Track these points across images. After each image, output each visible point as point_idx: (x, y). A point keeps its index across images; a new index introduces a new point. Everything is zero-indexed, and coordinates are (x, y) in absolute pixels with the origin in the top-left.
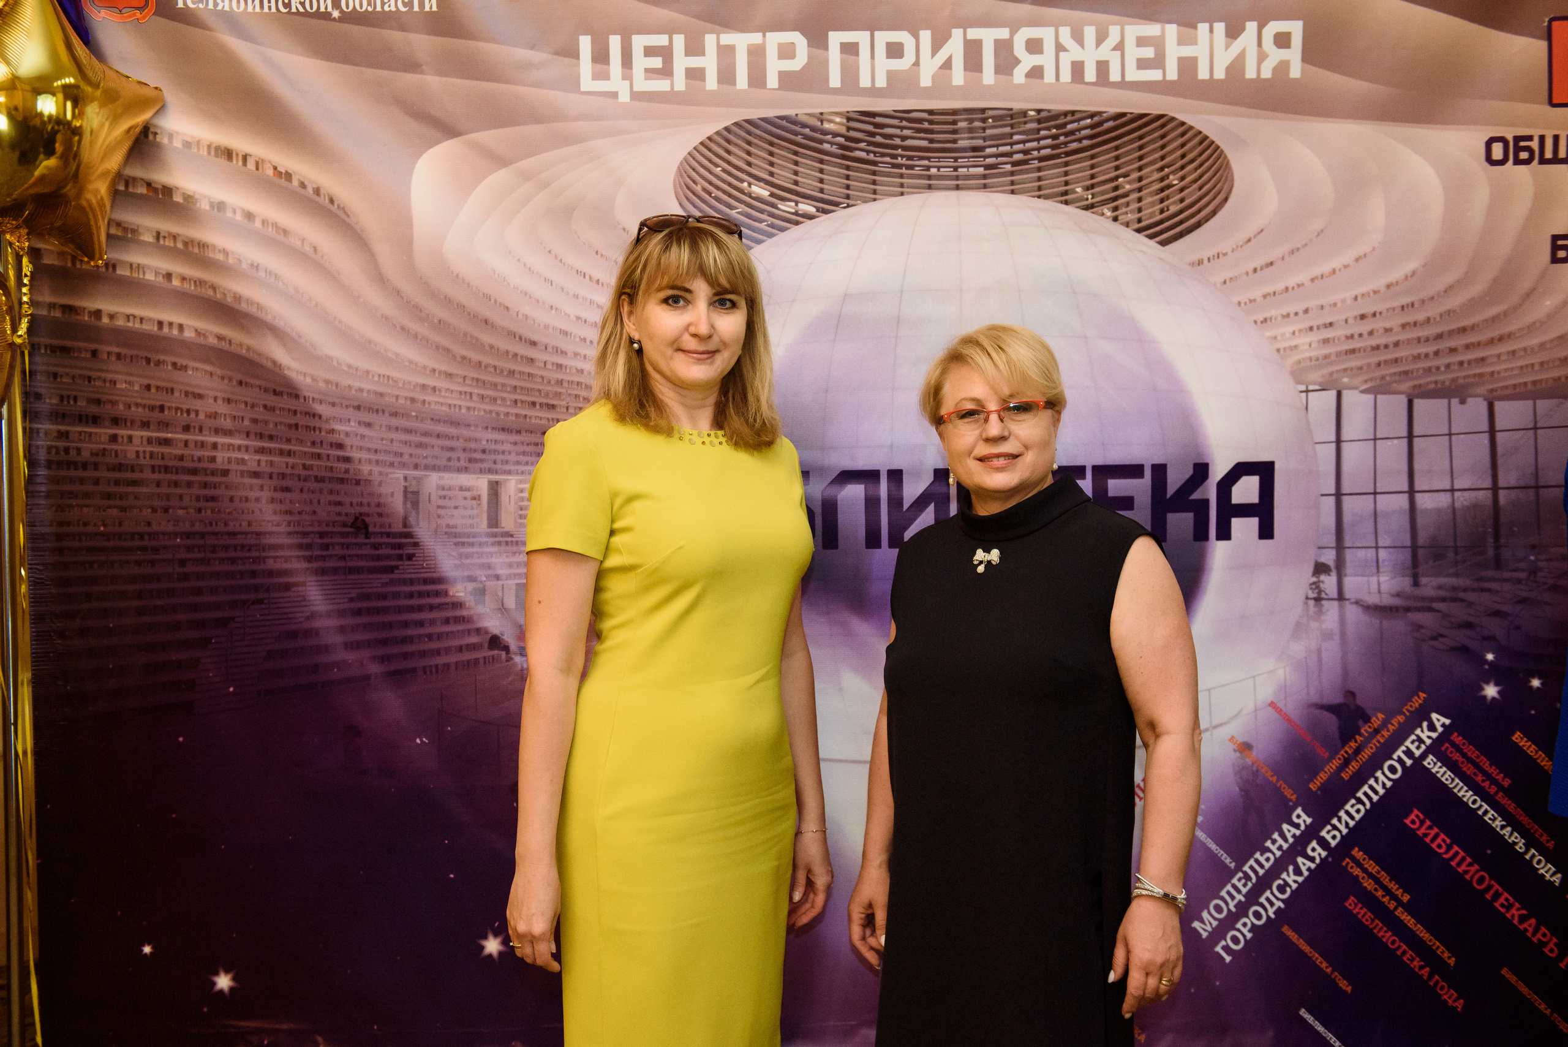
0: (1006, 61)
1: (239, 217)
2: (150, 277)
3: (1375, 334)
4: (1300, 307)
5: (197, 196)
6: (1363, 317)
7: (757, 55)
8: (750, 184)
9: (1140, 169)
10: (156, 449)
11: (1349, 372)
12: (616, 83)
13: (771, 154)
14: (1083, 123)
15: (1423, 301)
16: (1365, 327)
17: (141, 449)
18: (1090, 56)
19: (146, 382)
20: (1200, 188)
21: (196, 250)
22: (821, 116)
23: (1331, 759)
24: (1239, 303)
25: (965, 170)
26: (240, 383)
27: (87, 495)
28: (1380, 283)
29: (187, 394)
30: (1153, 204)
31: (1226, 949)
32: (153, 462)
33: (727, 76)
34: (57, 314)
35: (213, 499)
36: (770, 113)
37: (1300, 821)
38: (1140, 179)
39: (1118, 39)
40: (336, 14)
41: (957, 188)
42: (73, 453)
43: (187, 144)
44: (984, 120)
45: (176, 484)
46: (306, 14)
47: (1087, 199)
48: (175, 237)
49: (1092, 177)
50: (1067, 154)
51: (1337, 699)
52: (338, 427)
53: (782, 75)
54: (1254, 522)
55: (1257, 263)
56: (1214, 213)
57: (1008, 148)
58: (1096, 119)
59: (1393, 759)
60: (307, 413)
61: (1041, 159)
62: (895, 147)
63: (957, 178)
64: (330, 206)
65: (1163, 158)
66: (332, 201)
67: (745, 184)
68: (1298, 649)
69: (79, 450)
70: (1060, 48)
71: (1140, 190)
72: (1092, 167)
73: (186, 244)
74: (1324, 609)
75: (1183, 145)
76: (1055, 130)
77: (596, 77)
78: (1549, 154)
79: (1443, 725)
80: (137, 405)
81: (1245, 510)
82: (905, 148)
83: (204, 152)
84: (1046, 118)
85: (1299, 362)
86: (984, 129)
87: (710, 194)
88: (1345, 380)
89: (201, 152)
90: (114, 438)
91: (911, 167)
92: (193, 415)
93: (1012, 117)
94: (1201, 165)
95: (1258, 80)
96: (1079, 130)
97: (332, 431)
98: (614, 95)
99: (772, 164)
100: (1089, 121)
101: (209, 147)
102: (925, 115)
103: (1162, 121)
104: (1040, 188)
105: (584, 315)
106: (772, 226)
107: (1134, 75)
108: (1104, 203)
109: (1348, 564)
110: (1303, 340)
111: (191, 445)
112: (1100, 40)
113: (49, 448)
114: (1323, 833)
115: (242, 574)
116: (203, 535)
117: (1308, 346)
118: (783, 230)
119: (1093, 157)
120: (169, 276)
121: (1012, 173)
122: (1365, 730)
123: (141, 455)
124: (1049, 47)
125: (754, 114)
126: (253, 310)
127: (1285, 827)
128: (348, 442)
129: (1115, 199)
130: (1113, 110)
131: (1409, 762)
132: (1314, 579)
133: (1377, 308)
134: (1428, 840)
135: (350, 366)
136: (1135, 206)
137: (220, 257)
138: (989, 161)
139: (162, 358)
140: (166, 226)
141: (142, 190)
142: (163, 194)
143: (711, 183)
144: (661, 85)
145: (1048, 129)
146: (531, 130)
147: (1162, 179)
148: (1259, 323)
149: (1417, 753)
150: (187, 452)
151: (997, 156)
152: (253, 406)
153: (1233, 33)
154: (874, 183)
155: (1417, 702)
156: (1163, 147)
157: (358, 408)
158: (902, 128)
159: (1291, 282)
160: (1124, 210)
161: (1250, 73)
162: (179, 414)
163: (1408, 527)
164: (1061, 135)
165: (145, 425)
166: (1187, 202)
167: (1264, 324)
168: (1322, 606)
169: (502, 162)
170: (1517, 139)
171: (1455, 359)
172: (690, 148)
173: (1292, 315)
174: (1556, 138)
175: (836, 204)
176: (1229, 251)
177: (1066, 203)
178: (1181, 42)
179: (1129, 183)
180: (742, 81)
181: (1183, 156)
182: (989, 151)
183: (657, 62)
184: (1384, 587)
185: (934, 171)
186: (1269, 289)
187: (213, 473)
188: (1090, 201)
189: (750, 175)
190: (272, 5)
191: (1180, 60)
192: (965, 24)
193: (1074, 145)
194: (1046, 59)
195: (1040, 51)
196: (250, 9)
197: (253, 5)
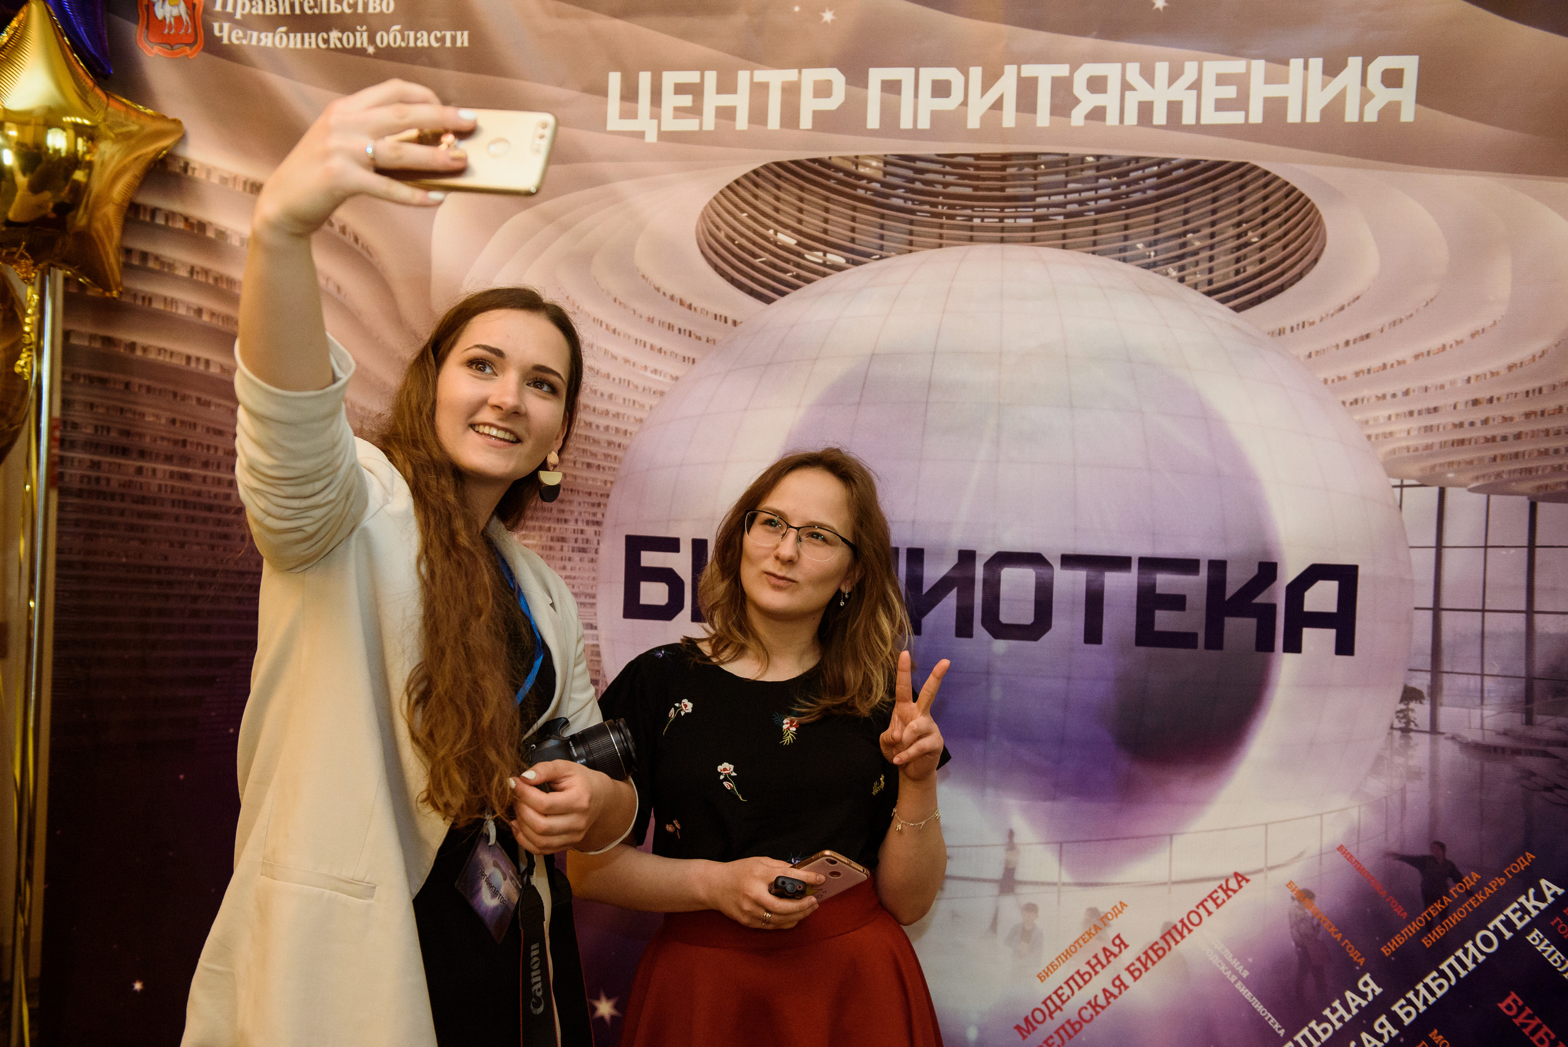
0: (1063, 102)
2: (182, 311)
3: (1491, 422)
4: (1399, 388)
5: (229, 232)
6: (1476, 402)
7: (791, 92)
8: (776, 232)
9: (1213, 224)
10: (178, 484)
11: (1455, 467)
12: (643, 122)
13: (801, 200)
14: (1148, 171)
15: (1554, 387)
16: (1478, 415)
17: (162, 482)
18: (1160, 96)
19: (172, 415)
20: (1285, 247)
21: (224, 286)
22: (856, 161)
23: (1409, 921)
24: (1326, 381)
25: (1012, 221)
27: (113, 526)
28: (1499, 364)
29: (208, 430)
30: (1227, 264)
32: (175, 497)
33: (758, 115)
34: (97, 345)
35: (225, 537)
36: (803, 155)
37: (1368, 990)
38: (1212, 236)
39: (1194, 77)
40: (371, 50)
41: (1002, 240)
42: (103, 483)
43: (224, 180)
44: (1036, 166)
45: (193, 520)
46: (344, 50)
47: (1149, 256)
48: (206, 272)
49: (1157, 231)
50: (1130, 205)
51: (1424, 850)
53: (817, 115)
54: (1330, 634)
55: (1351, 335)
56: (1300, 276)
57: (1061, 198)
58: (1164, 167)
59: (1489, 930)
61: (1098, 211)
62: (936, 195)
63: (1002, 230)
64: (354, 245)
65: (1240, 212)
66: (356, 240)
67: (771, 232)
68: (1377, 786)
69: (108, 480)
70: (1126, 86)
71: (1212, 247)
72: (1157, 221)
73: (216, 279)
74: (1412, 743)
75: (1265, 198)
76: (1115, 179)
77: (623, 115)
79: (1555, 895)
80: (163, 438)
81: (1319, 620)
82: (947, 196)
83: (239, 188)
84: (1105, 166)
85: (1394, 451)
86: (1035, 176)
87: (733, 241)
88: (1451, 475)
89: (237, 188)
90: (140, 471)
91: (952, 217)
92: (212, 451)
93: (1067, 163)
94: (1286, 221)
95: (1361, 126)
96: (1144, 179)
98: (641, 135)
99: (801, 210)
100: (1155, 168)
101: (245, 183)
102: (971, 160)
103: (1241, 170)
104: (1095, 243)
106: (798, 277)
107: (1211, 117)
108: (1168, 261)
109: (1445, 692)
110: (1400, 427)
111: (209, 481)
112: (1174, 77)
113: (82, 477)
114: (1395, 1008)
116: (214, 573)
117: (1406, 433)
118: (809, 281)
119: (1158, 209)
120: (199, 311)
121: (1065, 226)
122: (1455, 890)
123: (163, 488)
124: (1114, 85)
125: (785, 156)
127: (1349, 994)
129: (1181, 257)
130: (1184, 157)
131: (1508, 935)
132: (1402, 706)
133: (1496, 392)
134: (1526, 1031)
136: (1205, 265)
138: (1039, 211)
139: (187, 392)
140: (198, 261)
141: (180, 225)
142: (199, 230)
143: (735, 230)
144: (690, 125)
145: (1108, 177)
146: (555, 171)
147: (1239, 236)
148: (1348, 404)
149: (1520, 925)
150: (204, 488)
151: (1048, 206)
153: (1332, 69)
154: (911, 233)
155: (1522, 864)
156: (1241, 200)
158: (944, 174)
159: (1391, 358)
160: (1192, 269)
161: (1351, 115)
162: (200, 449)
163: (1523, 654)
164: (1123, 184)
165: (169, 459)
166: (1268, 263)
167: (1354, 406)
168: (1410, 738)
172: (716, 192)
173: (1389, 397)
175: (869, 255)
176: (1317, 320)
177: (1124, 260)
178: (1269, 80)
179: (1199, 239)
180: (774, 121)
181: (1265, 210)
182: (1039, 200)
183: (686, 100)
184: (1488, 723)
185: (977, 221)
186: (1364, 365)
187: (228, 510)
188: (1152, 259)
189: (777, 221)
190: (312, 41)
191: (1267, 101)
192: (1019, 60)
193: (1137, 196)
194: (1110, 100)
195: (1104, 91)
196: (292, 45)
197: (295, 41)
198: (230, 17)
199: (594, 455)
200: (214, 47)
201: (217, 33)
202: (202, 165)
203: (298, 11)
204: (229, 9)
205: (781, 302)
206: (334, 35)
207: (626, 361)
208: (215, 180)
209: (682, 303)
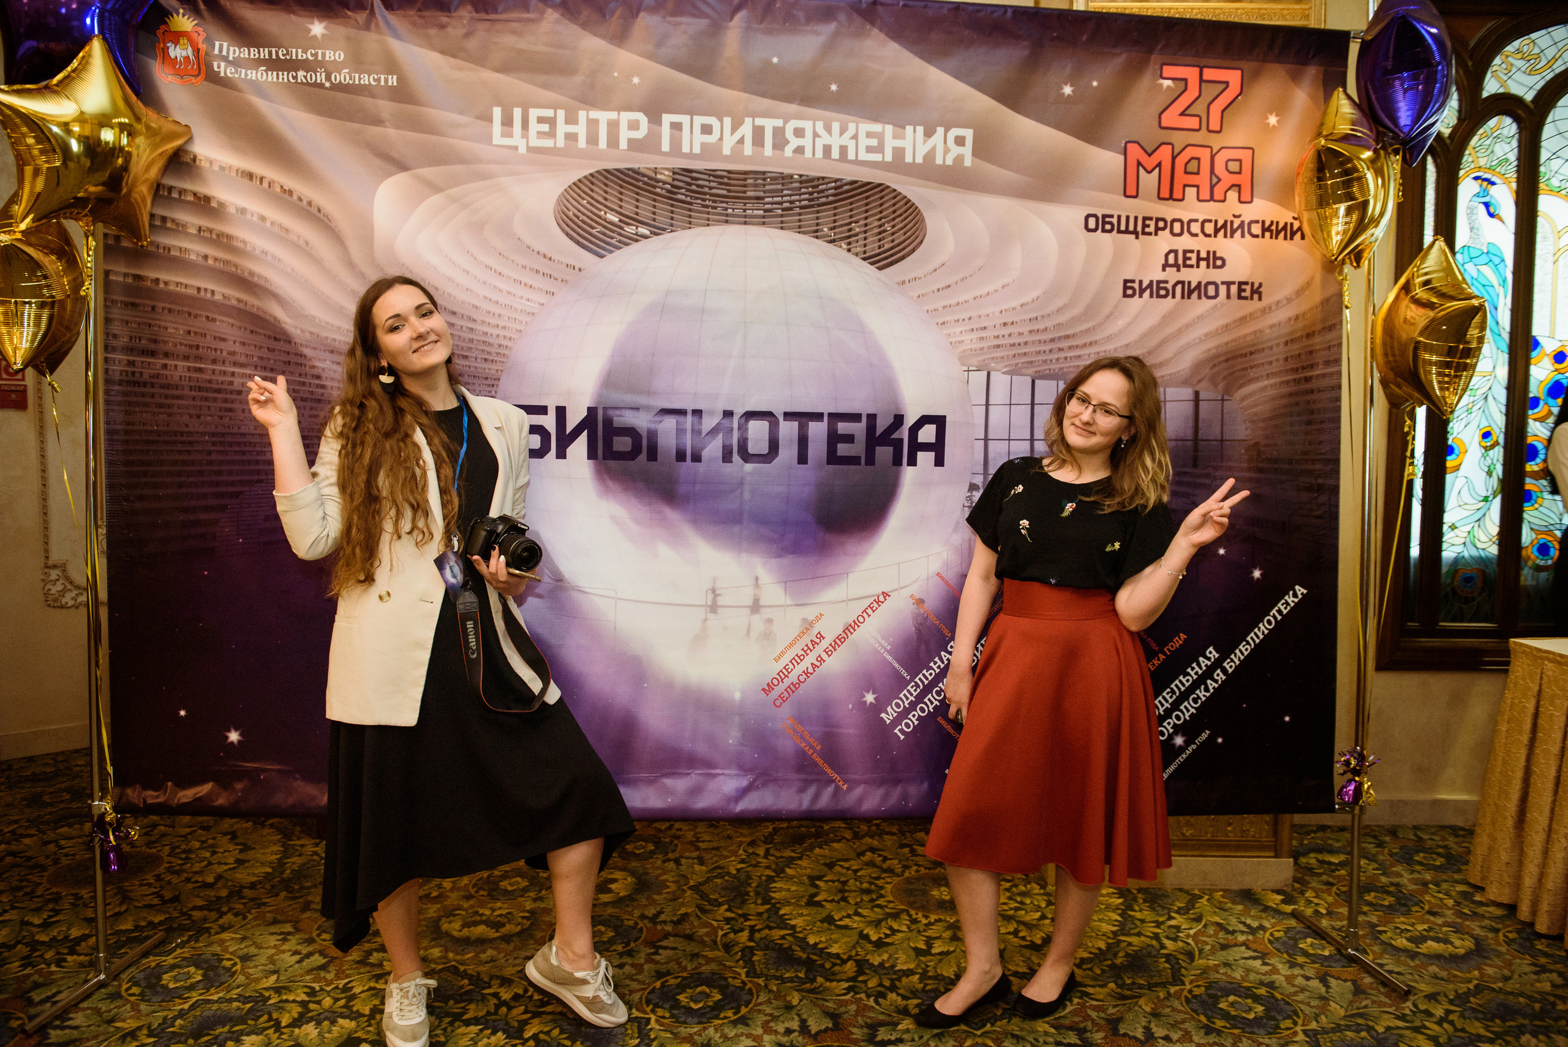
0: (780, 142)
1: (255, 219)
2: (193, 257)
3: (1013, 335)
4: (966, 316)
5: (227, 204)
6: (1005, 324)
7: (613, 126)
8: (605, 213)
9: (866, 218)
10: (195, 375)
11: (995, 360)
12: (516, 139)
13: (621, 193)
14: (829, 185)
15: (1043, 316)
16: (1006, 331)
17: (182, 374)
18: (835, 141)
19: (187, 328)
20: (905, 234)
21: (225, 240)
22: (655, 171)
24: (928, 311)
25: (751, 211)
26: (252, 332)
27: (146, 405)
28: (1016, 303)
29: (215, 338)
30: (873, 242)
31: (901, 731)
32: (192, 384)
33: (593, 139)
34: (130, 280)
35: (231, 410)
36: (621, 166)
38: (866, 225)
39: (854, 132)
40: (328, 85)
41: (745, 223)
42: (137, 375)
43: (222, 168)
44: (764, 179)
45: (206, 399)
46: (308, 84)
47: (831, 236)
48: (211, 231)
49: (835, 221)
50: (819, 205)
52: (317, 364)
53: (630, 141)
54: (931, 455)
55: (940, 286)
56: (913, 250)
57: (779, 199)
58: (838, 183)
60: (296, 354)
61: (801, 208)
62: (705, 194)
63: (745, 217)
64: (318, 214)
65: (881, 212)
66: (319, 211)
67: (603, 213)
68: (956, 539)
69: (141, 374)
70: (816, 135)
71: (865, 232)
72: (835, 215)
73: (218, 236)
75: (894, 205)
76: (811, 189)
77: (503, 135)
78: (1123, 228)
80: (181, 344)
81: (926, 447)
82: (711, 195)
83: (233, 174)
84: (805, 181)
85: (964, 351)
86: (764, 185)
87: (578, 218)
88: (993, 365)
90: (165, 366)
91: (715, 208)
92: (219, 352)
93: (783, 178)
94: (906, 219)
95: (944, 167)
96: (827, 190)
97: (314, 367)
98: (516, 148)
99: (621, 200)
100: (833, 184)
101: (237, 171)
102: (725, 174)
103: (881, 188)
104: (800, 227)
105: (489, 296)
106: (620, 241)
107: (864, 156)
108: (841, 239)
110: (967, 337)
111: (217, 373)
112: (843, 132)
113: (121, 372)
115: (249, 462)
116: (223, 435)
117: (970, 341)
118: (627, 244)
119: (835, 208)
120: (206, 257)
121: (782, 216)
123: (183, 378)
124: (809, 133)
125: (611, 166)
126: (262, 282)
127: (943, 653)
128: (324, 375)
129: (849, 237)
130: (849, 178)
132: (969, 494)
133: (1015, 319)
135: (327, 323)
136: (862, 242)
137: (241, 245)
138: (767, 206)
139: (199, 312)
140: (205, 223)
141: (191, 198)
142: (205, 201)
143: (579, 211)
144: (548, 143)
145: (807, 188)
146: (459, 168)
147: (880, 226)
148: (939, 325)
150: (214, 378)
151: (772, 204)
152: (260, 348)
153: (929, 133)
154: (690, 216)
156: (881, 205)
157: (332, 352)
158: (710, 181)
159: (961, 299)
160: (855, 245)
161: (939, 161)
162: (209, 351)
164: (815, 192)
165: (186, 358)
166: (896, 242)
167: (943, 326)
169: (436, 189)
170: (1104, 216)
171: (1062, 355)
172: (566, 186)
173: (961, 321)
174: (1128, 218)
175: (664, 230)
176: (922, 276)
177: (817, 237)
178: (895, 137)
179: (859, 227)
180: (603, 143)
181: (894, 212)
182: (767, 200)
183: (545, 128)
185: (730, 211)
186: (948, 303)
187: (231, 392)
188: (833, 237)
189: (606, 206)
190: (284, 77)
191: (894, 149)
192: (754, 115)
193: (823, 200)
194: (806, 142)
195: (803, 136)
196: (270, 79)
197: (272, 77)
198: (225, 59)
199: (489, 353)
200: (213, 78)
201: (216, 69)
202: (207, 158)
203: (274, 57)
204: (224, 53)
205: (609, 256)
206: (301, 74)
207: (509, 293)
208: (216, 168)
209: (545, 256)
